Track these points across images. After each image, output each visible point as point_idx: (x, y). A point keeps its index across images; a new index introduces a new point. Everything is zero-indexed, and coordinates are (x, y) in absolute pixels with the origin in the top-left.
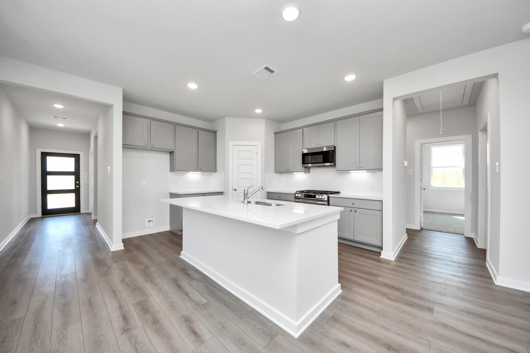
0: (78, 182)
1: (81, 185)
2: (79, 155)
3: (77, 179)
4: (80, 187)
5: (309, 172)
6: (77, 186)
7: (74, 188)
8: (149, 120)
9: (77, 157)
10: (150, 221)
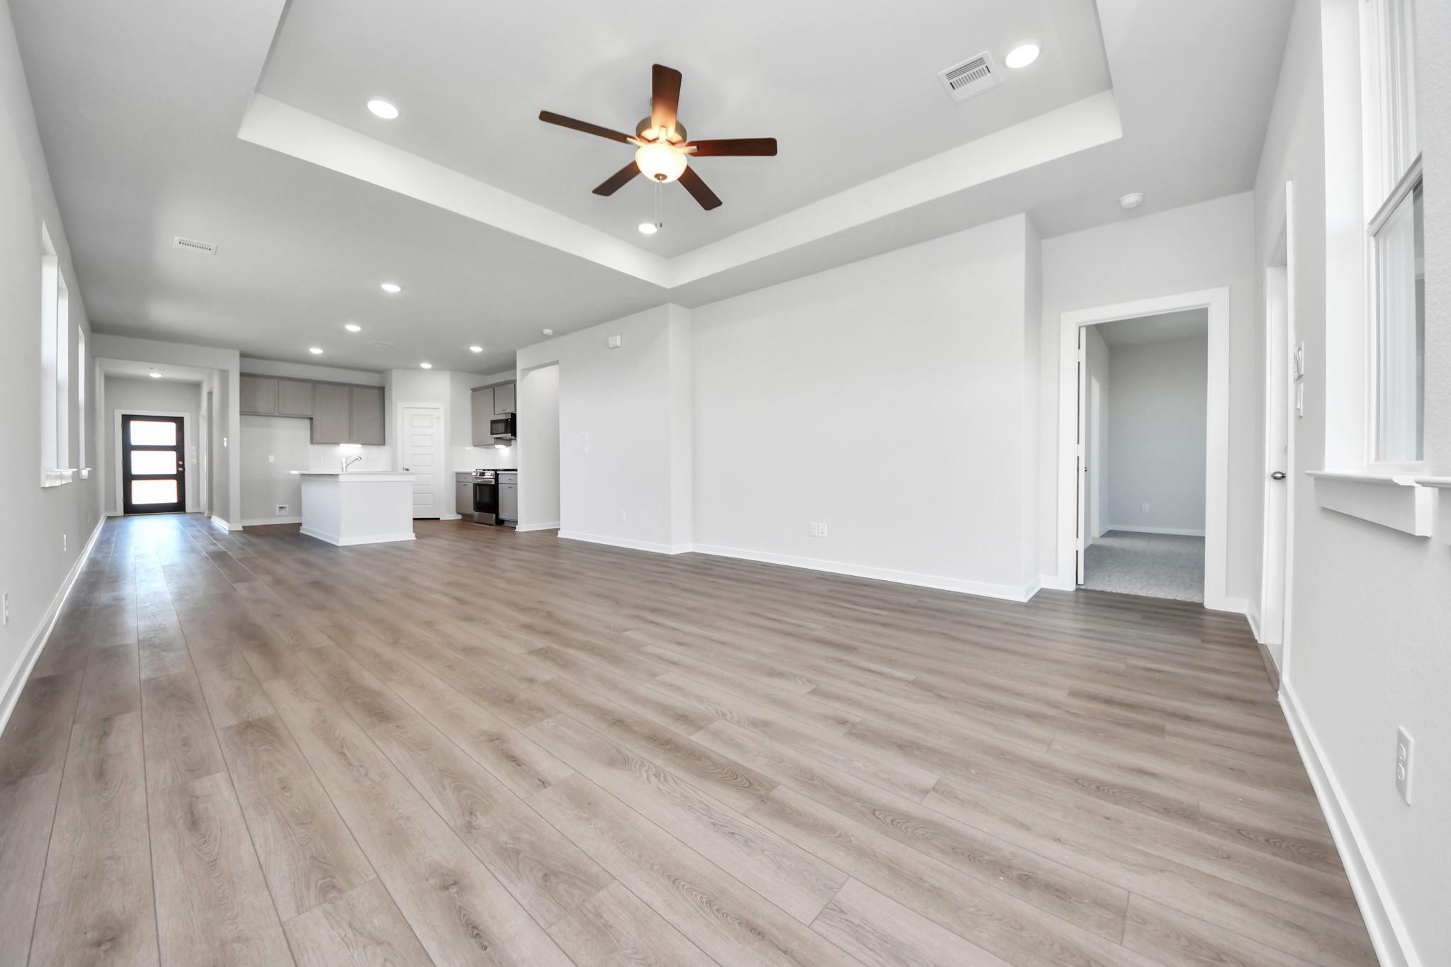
0: (181, 463)
1: (186, 467)
2: (182, 418)
3: (181, 457)
4: (184, 469)
5: (511, 445)
6: (181, 469)
7: (174, 472)
8: (276, 380)
9: (179, 422)
10: (281, 508)
